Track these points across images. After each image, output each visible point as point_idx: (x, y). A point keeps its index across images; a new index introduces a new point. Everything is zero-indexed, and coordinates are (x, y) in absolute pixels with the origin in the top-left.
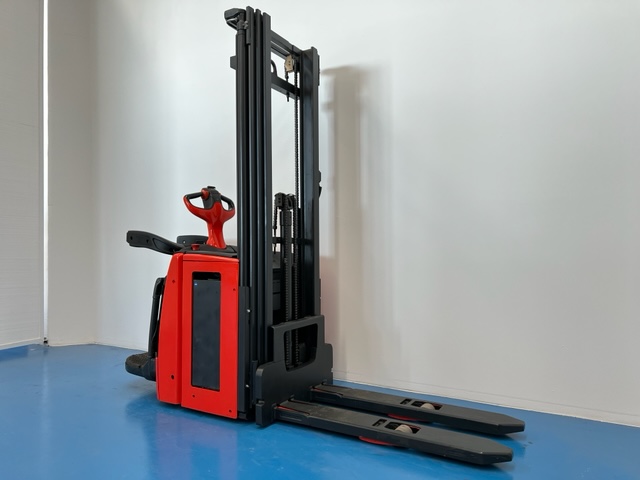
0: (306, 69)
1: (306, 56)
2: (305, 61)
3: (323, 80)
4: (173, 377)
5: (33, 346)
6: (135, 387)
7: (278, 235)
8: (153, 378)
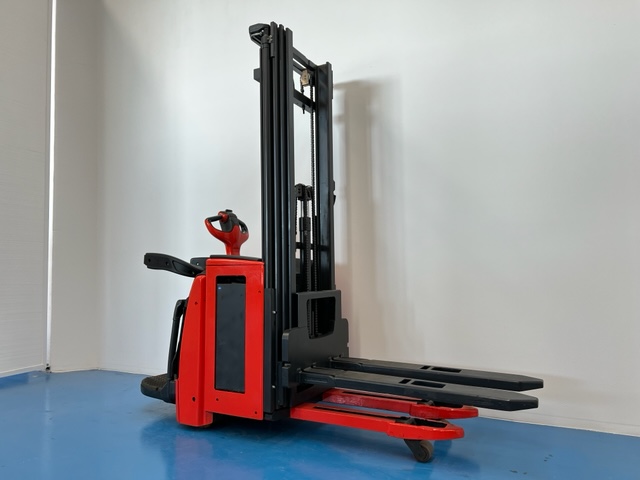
0: (321, 83)
1: (321, 71)
2: (320, 76)
3: (336, 93)
4: (194, 399)
5: (35, 373)
6: (149, 411)
7: (298, 240)
8: (172, 400)
